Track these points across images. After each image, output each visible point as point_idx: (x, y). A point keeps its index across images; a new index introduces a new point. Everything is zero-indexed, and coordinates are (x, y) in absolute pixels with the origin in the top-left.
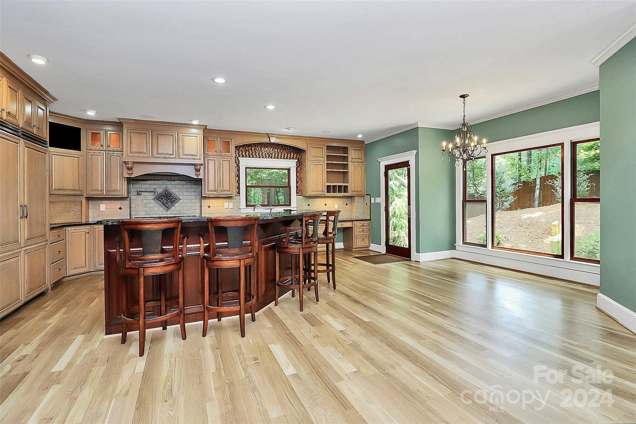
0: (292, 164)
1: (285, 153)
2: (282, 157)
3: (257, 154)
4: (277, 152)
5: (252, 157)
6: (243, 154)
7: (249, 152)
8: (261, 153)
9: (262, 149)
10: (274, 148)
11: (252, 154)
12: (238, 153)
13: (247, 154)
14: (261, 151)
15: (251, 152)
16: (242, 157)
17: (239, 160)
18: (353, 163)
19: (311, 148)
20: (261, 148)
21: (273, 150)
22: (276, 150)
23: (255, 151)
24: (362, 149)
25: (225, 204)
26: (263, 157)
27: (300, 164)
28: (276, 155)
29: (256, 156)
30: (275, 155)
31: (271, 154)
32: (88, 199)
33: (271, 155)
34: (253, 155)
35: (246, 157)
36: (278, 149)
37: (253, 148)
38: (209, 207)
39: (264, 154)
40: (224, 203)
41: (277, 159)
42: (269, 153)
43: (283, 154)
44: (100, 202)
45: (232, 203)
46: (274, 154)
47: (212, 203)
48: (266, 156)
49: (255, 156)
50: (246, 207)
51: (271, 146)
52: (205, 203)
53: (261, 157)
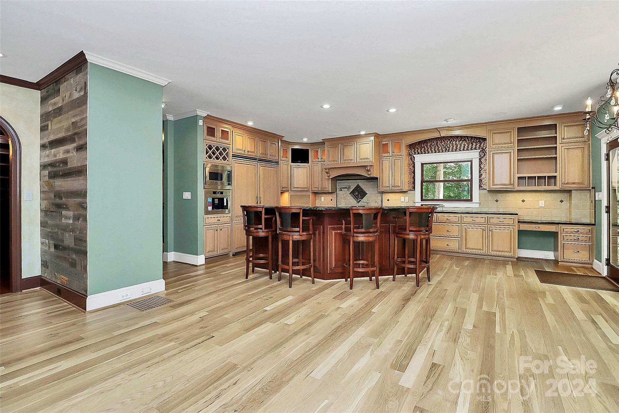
0: (474, 155)
1: (466, 143)
2: (462, 149)
3: (433, 149)
4: (456, 144)
5: (428, 153)
6: (419, 151)
7: (425, 149)
8: (437, 148)
9: (439, 143)
10: (451, 141)
11: (427, 150)
12: (414, 151)
13: (422, 151)
14: (437, 146)
16: (418, 154)
17: (415, 157)
18: (564, 145)
19: (492, 134)
20: (437, 142)
21: (450, 143)
22: (454, 142)
23: (431, 147)
25: (402, 198)
26: (439, 152)
27: (485, 155)
28: (455, 148)
29: (432, 151)
30: (453, 148)
31: (448, 147)
32: (315, 193)
33: (448, 149)
35: (422, 154)
36: (456, 141)
37: (429, 144)
38: (388, 200)
39: (440, 149)
40: (400, 197)
41: (456, 151)
42: (446, 146)
43: (463, 145)
44: (321, 195)
45: (408, 198)
46: (451, 147)
47: (391, 196)
48: (442, 150)
49: (430, 152)
50: (421, 201)
51: (448, 140)
52: (386, 197)
53: (437, 152)
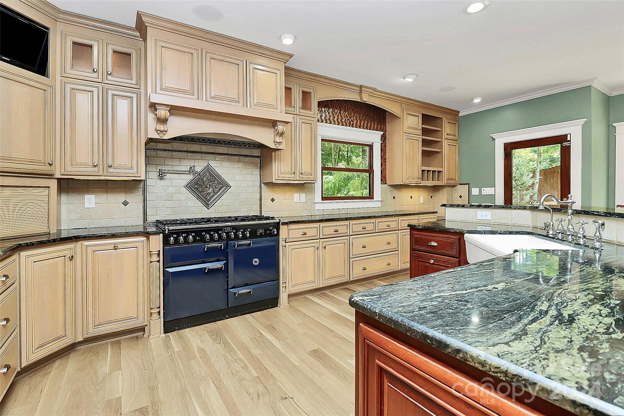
0: (376, 137)
1: (369, 121)
2: (365, 127)
3: (335, 119)
4: (360, 118)
5: (330, 123)
7: (326, 115)
8: (340, 118)
9: (342, 112)
10: (355, 113)
11: (330, 118)
13: (323, 117)
14: (341, 115)
15: (328, 116)
18: (448, 141)
19: (407, 115)
20: (340, 111)
21: (354, 115)
22: (358, 115)
23: (333, 114)
24: (455, 122)
26: (343, 125)
27: (384, 139)
28: (358, 123)
29: (334, 122)
31: (352, 120)
34: (330, 121)
35: (322, 122)
36: (360, 115)
37: (331, 110)
38: (273, 200)
39: (343, 120)
41: (359, 128)
42: (350, 119)
43: (366, 122)
45: (305, 195)
46: (355, 121)
48: (346, 123)
50: (322, 200)
52: (269, 193)
53: (341, 124)
